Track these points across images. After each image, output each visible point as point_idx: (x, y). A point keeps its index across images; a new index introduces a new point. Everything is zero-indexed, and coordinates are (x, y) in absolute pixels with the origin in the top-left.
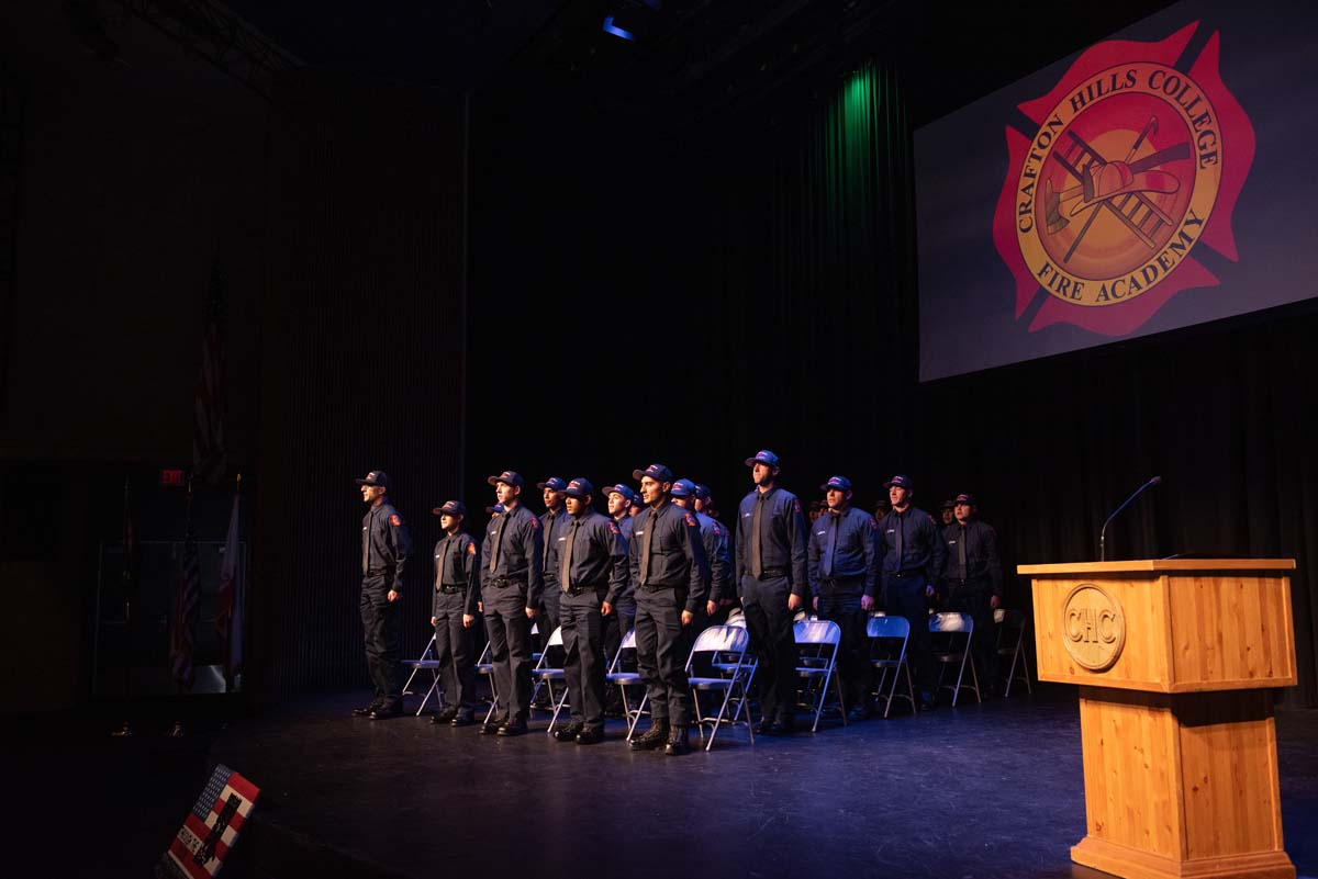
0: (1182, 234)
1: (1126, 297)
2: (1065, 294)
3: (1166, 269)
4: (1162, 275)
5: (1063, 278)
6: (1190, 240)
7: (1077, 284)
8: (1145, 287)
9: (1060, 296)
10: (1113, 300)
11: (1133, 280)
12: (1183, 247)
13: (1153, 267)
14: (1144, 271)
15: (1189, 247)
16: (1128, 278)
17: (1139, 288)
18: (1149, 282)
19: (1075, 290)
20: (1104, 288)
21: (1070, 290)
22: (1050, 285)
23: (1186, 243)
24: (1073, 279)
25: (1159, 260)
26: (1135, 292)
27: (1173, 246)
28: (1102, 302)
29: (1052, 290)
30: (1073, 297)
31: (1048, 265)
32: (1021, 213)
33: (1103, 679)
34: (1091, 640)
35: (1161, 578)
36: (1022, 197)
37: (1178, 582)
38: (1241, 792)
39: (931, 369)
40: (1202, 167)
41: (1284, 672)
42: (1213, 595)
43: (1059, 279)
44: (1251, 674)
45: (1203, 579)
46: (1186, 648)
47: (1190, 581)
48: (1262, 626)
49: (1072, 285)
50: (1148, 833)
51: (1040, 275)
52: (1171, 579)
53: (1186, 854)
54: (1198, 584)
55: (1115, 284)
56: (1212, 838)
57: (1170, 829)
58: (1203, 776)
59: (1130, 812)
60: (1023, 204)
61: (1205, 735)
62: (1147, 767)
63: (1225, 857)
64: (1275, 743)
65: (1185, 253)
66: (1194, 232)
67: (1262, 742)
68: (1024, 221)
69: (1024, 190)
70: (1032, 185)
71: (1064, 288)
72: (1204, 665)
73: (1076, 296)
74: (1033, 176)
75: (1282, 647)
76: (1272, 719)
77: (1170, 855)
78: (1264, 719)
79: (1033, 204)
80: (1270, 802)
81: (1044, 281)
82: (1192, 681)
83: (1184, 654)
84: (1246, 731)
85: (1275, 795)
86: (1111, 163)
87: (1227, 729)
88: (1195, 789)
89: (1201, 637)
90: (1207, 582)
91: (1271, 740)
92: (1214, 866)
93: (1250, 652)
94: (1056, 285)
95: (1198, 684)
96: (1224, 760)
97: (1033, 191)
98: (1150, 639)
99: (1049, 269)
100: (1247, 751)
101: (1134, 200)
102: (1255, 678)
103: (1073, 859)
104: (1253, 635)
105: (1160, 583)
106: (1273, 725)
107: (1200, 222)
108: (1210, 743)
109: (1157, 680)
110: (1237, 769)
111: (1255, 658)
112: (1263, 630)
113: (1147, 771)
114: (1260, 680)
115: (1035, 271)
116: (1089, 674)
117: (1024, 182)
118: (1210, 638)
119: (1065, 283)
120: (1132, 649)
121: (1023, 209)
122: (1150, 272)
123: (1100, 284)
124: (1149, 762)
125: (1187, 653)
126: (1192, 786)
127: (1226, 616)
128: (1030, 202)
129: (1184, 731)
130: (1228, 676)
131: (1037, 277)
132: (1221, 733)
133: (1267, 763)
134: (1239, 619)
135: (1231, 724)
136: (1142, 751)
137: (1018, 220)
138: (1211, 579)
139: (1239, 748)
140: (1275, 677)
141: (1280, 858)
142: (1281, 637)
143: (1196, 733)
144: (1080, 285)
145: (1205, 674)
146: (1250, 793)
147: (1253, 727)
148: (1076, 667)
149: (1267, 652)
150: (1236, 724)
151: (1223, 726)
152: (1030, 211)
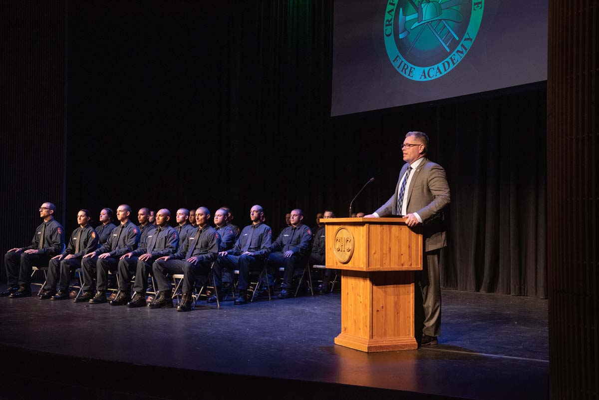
0: (462, 45)
1: (434, 78)
2: (405, 73)
3: (454, 64)
4: (452, 67)
5: (405, 64)
6: (466, 49)
7: (411, 68)
8: (444, 73)
9: (403, 74)
10: (428, 79)
11: (438, 68)
12: (462, 52)
13: (448, 63)
14: (443, 64)
15: (465, 53)
16: (435, 67)
17: (441, 73)
18: (445, 70)
19: (410, 71)
20: (424, 72)
21: (408, 71)
22: (398, 68)
23: (464, 50)
24: (410, 65)
25: (451, 58)
26: (439, 75)
27: (458, 51)
28: (423, 79)
29: (399, 70)
30: (409, 75)
31: (398, 56)
32: (387, 25)
33: (346, 267)
34: (343, 250)
35: (366, 225)
36: (388, 17)
37: (373, 227)
38: (398, 313)
39: (337, 110)
40: (474, 10)
41: (417, 264)
42: (388, 232)
43: (403, 64)
44: (402, 265)
45: (384, 226)
46: (375, 253)
47: (378, 227)
48: (409, 245)
49: (409, 68)
50: (360, 329)
51: (394, 61)
52: (370, 225)
53: (372, 336)
54: (382, 228)
55: (429, 70)
56: (383, 331)
57: (367, 327)
58: (381, 306)
59: (355, 321)
60: (388, 20)
61: (384, 289)
62: (361, 302)
63: (388, 338)
64: (414, 293)
65: (463, 56)
66: (468, 45)
67: (408, 293)
68: (388, 30)
69: (389, 12)
70: (393, 10)
71: (405, 69)
72: (382, 260)
73: (411, 75)
74: (394, 5)
75: (417, 255)
76: (414, 284)
77: (366, 338)
78: (410, 284)
79: (392, 22)
80: (410, 318)
81: (396, 65)
82: (376, 267)
83: (373, 256)
84: (402, 289)
85: (412, 314)
86: (432, 2)
87: (394, 287)
88: (378, 311)
89: (382, 249)
90: (386, 227)
91: (412, 293)
92: (383, 342)
93: (402, 256)
94: (401, 67)
95: (378, 268)
96: (391, 299)
97: (393, 13)
98: (361, 250)
99: (398, 58)
100: (401, 296)
101: (441, 25)
102: (404, 267)
103: (335, 343)
104: (404, 249)
105: (366, 227)
106: (414, 286)
107: (471, 40)
108: (386, 292)
109: (362, 266)
110: (396, 304)
111: (405, 258)
112: (409, 247)
113: (361, 304)
114: (406, 267)
115: (392, 59)
116: (342, 265)
117: (389, 8)
118: (386, 250)
119: (406, 67)
120: (355, 254)
121: (388, 23)
122: (446, 64)
123: (422, 69)
124: (362, 301)
125: (375, 256)
126: (376, 310)
127: (393, 241)
128: (391, 20)
129: (375, 287)
130: (393, 265)
131: (392, 62)
132: (390, 289)
133: (410, 302)
134: (399, 242)
135: (395, 285)
136: (360, 296)
137: (385, 28)
138: (388, 225)
139: (398, 295)
140: (413, 266)
141: (412, 339)
142: (417, 250)
143: (379, 288)
144: (413, 69)
145: (382, 264)
146: (401, 313)
147: (404, 287)
148: (338, 262)
149: (410, 256)
150: (398, 285)
151: (392, 286)
152: (391, 25)
